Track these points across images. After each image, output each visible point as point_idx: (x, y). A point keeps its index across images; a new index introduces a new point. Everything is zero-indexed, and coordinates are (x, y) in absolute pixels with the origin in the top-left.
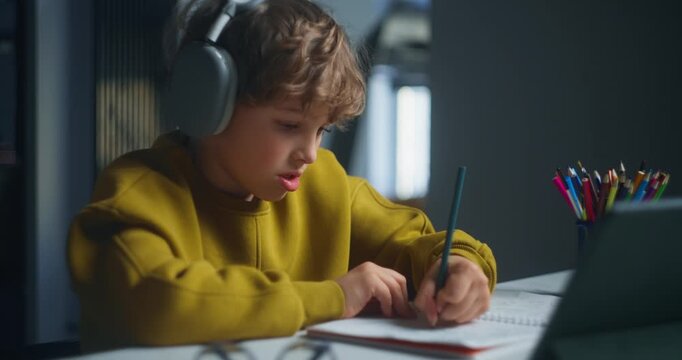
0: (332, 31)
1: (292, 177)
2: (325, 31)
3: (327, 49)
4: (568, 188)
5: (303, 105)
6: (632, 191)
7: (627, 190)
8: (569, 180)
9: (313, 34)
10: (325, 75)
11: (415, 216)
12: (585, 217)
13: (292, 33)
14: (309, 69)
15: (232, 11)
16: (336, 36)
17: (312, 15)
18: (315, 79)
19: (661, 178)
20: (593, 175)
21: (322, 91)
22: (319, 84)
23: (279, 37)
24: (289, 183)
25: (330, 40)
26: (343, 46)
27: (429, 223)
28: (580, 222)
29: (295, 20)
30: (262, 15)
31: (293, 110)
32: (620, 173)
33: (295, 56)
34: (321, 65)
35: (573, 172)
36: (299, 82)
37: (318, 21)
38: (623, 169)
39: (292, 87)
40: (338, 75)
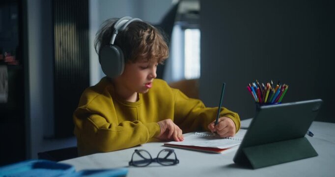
0: (152, 32)
1: (149, 84)
2: (150, 32)
3: (152, 38)
4: (252, 90)
5: (148, 59)
6: (274, 92)
7: (273, 92)
8: (253, 88)
9: (146, 34)
10: (153, 48)
11: (199, 103)
12: (258, 101)
13: (139, 36)
14: (147, 47)
15: (117, 32)
16: (154, 33)
17: (144, 27)
18: (150, 50)
19: (285, 87)
20: (261, 85)
21: (154, 54)
22: (152, 51)
23: (135, 38)
24: (149, 86)
25: (152, 35)
26: (158, 36)
27: (203, 105)
28: (257, 103)
29: (139, 31)
30: (128, 31)
31: (145, 62)
32: (271, 85)
33: (142, 44)
34: (151, 45)
35: (254, 84)
36: (145, 52)
37: (147, 30)
38: (272, 83)
39: (143, 55)
40: (158, 47)
